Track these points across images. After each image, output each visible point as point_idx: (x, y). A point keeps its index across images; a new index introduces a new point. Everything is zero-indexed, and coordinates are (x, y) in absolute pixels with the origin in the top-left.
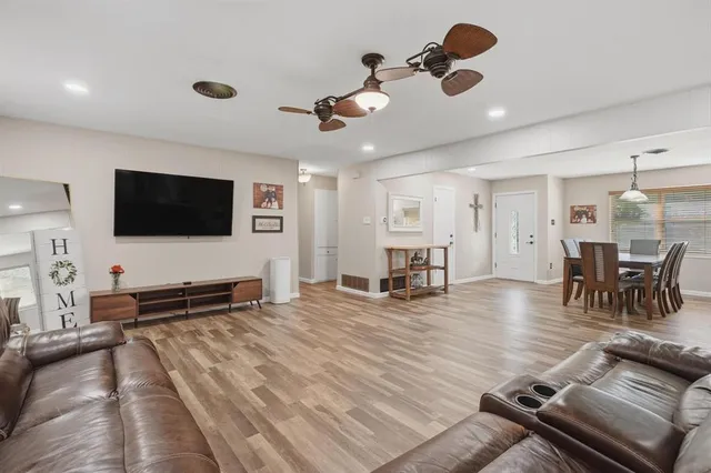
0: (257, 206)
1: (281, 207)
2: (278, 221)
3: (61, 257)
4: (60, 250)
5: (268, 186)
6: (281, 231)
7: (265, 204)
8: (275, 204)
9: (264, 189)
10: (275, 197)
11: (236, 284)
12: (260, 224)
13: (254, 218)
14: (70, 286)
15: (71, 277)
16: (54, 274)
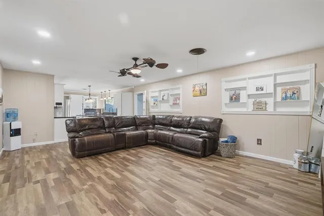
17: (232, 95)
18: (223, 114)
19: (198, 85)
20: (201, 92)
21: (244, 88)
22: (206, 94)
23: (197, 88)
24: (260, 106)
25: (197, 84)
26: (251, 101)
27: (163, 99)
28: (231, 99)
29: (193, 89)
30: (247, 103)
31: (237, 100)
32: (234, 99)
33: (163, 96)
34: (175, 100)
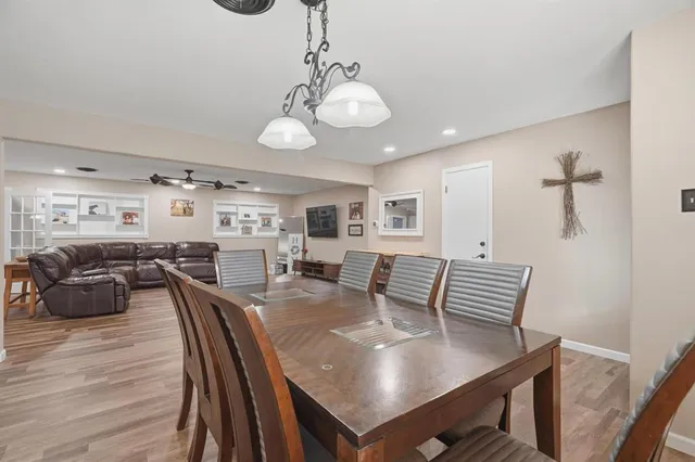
1: (362, 218)
2: (360, 227)
3: (295, 244)
4: (296, 241)
6: (362, 235)
7: (353, 217)
8: (359, 216)
10: (358, 211)
12: (352, 230)
13: (349, 226)
14: (296, 256)
15: (297, 252)
16: (292, 250)
17: (222, 219)
18: (214, 237)
19: (182, 202)
20: (185, 211)
21: (236, 214)
22: (192, 215)
23: (178, 205)
24: (247, 230)
25: (180, 200)
26: (241, 226)
27: (91, 213)
28: (222, 222)
29: (171, 206)
30: (237, 228)
31: (228, 223)
32: (225, 222)
33: (92, 208)
34: (128, 216)
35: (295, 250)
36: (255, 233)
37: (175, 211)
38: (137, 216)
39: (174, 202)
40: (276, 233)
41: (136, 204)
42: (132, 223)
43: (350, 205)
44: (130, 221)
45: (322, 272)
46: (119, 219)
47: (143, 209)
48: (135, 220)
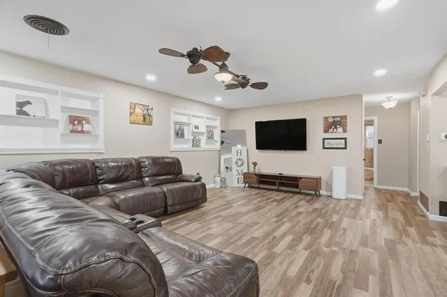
0: (326, 131)
1: (345, 131)
2: (344, 140)
3: (239, 157)
4: (239, 154)
5: (334, 117)
6: (345, 148)
7: (331, 130)
8: (340, 130)
9: (331, 120)
10: (339, 124)
11: (301, 178)
12: (329, 144)
13: (324, 139)
14: (241, 168)
15: (242, 165)
16: (236, 163)
17: (177, 130)
18: (172, 152)
19: (141, 107)
20: (144, 119)
21: (188, 124)
22: (151, 124)
23: (138, 110)
25: (139, 105)
26: (192, 138)
27: (21, 112)
28: (177, 134)
29: (130, 111)
30: (189, 139)
31: (182, 135)
32: (179, 134)
33: (21, 105)
34: (77, 122)
35: (240, 163)
36: (203, 145)
37: (134, 117)
38: (88, 122)
39: (133, 107)
40: (218, 146)
41: (87, 105)
42: (82, 132)
43: (326, 118)
44: (80, 129)
45: (297, 186)
46: (63, 126)
47: (96, 113)
48: (86, 127)
